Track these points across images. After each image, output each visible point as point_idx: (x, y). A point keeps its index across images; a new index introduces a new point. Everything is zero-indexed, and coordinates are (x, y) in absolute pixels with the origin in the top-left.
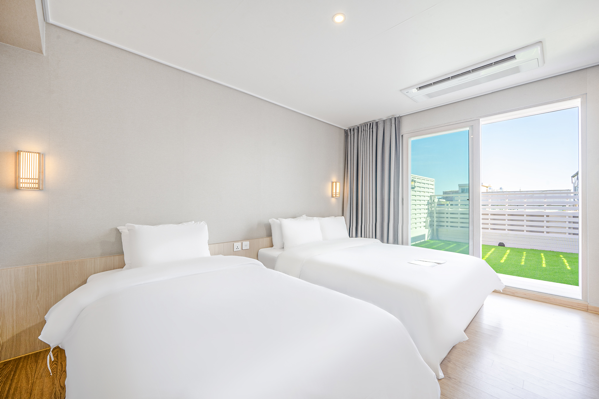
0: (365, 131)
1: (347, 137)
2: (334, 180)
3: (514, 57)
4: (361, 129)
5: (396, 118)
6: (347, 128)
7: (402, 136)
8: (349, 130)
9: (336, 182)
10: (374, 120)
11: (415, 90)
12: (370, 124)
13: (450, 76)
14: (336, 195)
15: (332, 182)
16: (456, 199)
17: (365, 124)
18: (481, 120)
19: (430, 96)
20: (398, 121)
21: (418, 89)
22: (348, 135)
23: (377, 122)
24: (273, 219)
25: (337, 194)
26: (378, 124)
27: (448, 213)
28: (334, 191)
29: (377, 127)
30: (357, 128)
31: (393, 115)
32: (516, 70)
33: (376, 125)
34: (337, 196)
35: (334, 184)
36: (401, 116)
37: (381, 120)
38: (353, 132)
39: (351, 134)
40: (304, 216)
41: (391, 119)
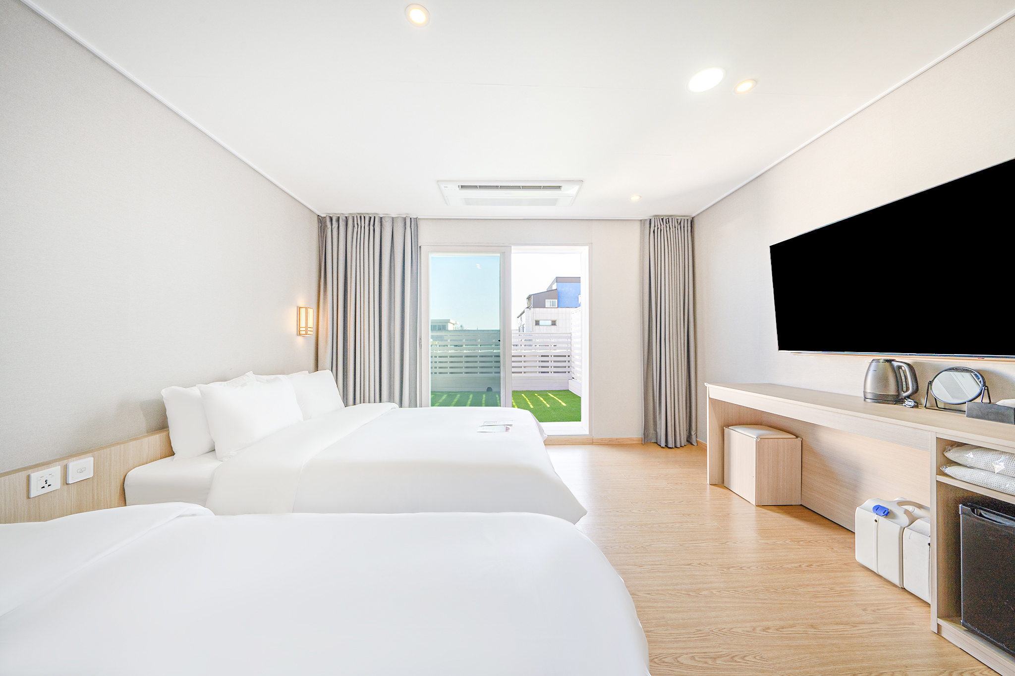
0: (359, 227)
1: (324, 230)
2: (301, 302)
3: (559, 187)
4: (354, 221)
5: (412, 219)
6: (323, 214)
7: (420, 247)
8: (328, 220)
9: (306, 309)
10: (377, 212)
11: (454, 189)
12: (370, 218)
13: (478, 184)
14: (306, 331)
15: (298, 307)
16: (445, 338)
17: (361, 217)
18: (513, 247)
19: (468, 202)
20: (414, 225)
21: (460, 187)
22: (326, 226)
23: (381, 218)
24: (173, 387)
25: (309, 329)
26: (383, 220)
27: (436, 357)
28: (303, 324)
29: (381, 225)
30: (345, 218)
31: (408, 214)
32: (553, 202)
33: (380, 221)
34: (309, 333)
35: (303, 311)
36: (419, 217)
37: (387, 216)
38: (337, 224)
39: (333, 226)
40: (250, 374)
41: (405, 219)
